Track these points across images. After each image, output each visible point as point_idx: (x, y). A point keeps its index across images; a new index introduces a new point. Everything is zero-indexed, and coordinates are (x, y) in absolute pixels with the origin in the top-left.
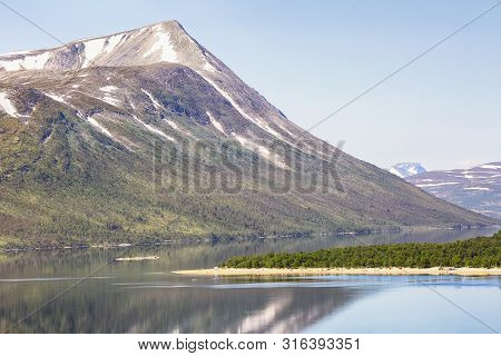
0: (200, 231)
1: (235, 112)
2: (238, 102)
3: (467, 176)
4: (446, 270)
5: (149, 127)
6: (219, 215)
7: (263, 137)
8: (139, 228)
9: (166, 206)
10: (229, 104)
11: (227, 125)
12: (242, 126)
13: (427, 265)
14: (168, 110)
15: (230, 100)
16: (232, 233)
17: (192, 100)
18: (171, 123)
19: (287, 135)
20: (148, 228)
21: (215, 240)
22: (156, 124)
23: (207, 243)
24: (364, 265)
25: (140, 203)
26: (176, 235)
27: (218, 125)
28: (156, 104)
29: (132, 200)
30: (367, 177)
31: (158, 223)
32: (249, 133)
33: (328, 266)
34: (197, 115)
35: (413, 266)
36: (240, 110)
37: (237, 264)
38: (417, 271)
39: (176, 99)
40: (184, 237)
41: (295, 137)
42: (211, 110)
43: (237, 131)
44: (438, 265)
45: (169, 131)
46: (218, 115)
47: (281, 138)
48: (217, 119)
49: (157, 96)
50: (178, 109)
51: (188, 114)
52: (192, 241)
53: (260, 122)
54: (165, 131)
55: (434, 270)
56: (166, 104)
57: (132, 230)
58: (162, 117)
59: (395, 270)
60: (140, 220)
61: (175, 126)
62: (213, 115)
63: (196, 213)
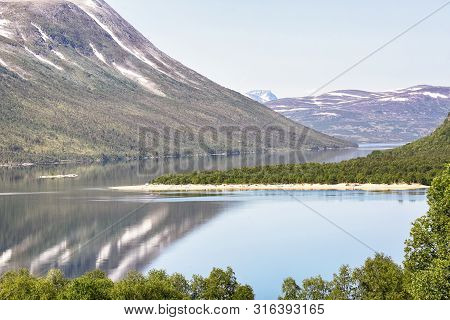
0: (91, 152)
1: (115, 45)
2: (117, 34)
3: (316, 103)
4: (352, 186)
5: (39, 58)
6: (107, 138)
7: (141, 67)
8: (37, 149)
9: (59, 129)
10: (109, 36)
11: (108, 56)
12: (122, 57)
13: (334, 181)
14: (55, 42)
15: (110, 33)
16: (119, 154)
17: (77, 33)
18: (58, 54)
19: (162, 65)
20: (45, 149)
21: (106, 160)
22: (46, 55)
23: (99, 163)
24: (279, 182)
25: (36, 126)
26: (71, 155)
27: (100, 56)
28: (45, 36)
29: (29, 123)
30: (233, 103)
31: (54, 145)
32: (128, 63)
33: (247, 183)
34: (82, 47)
35: (322, 182)
36: (120, 43)
37: (165, 181)
38: (326, 186)
39: (62, 31)
40: (78, 157)
41: (168, 66)
42: (94, 42)
43: (117, 61)
44: (344, 181)
45: (57, 61)
46: (100, 47)
47: (156, 67)
48: (100, 50)
49: (45, 29)
50: (64, 40)
51: (73, 46)
52: (86, 161)
53: (137, 54)
54: (54, 61)
55: (341, 186)
56: (53, 37)
57: (32, 151)
58: (51, 49)
59: (307, 186)
60: (38, 141)
61: (62, 57)
62: (96, 47)
63: (87, 136)
